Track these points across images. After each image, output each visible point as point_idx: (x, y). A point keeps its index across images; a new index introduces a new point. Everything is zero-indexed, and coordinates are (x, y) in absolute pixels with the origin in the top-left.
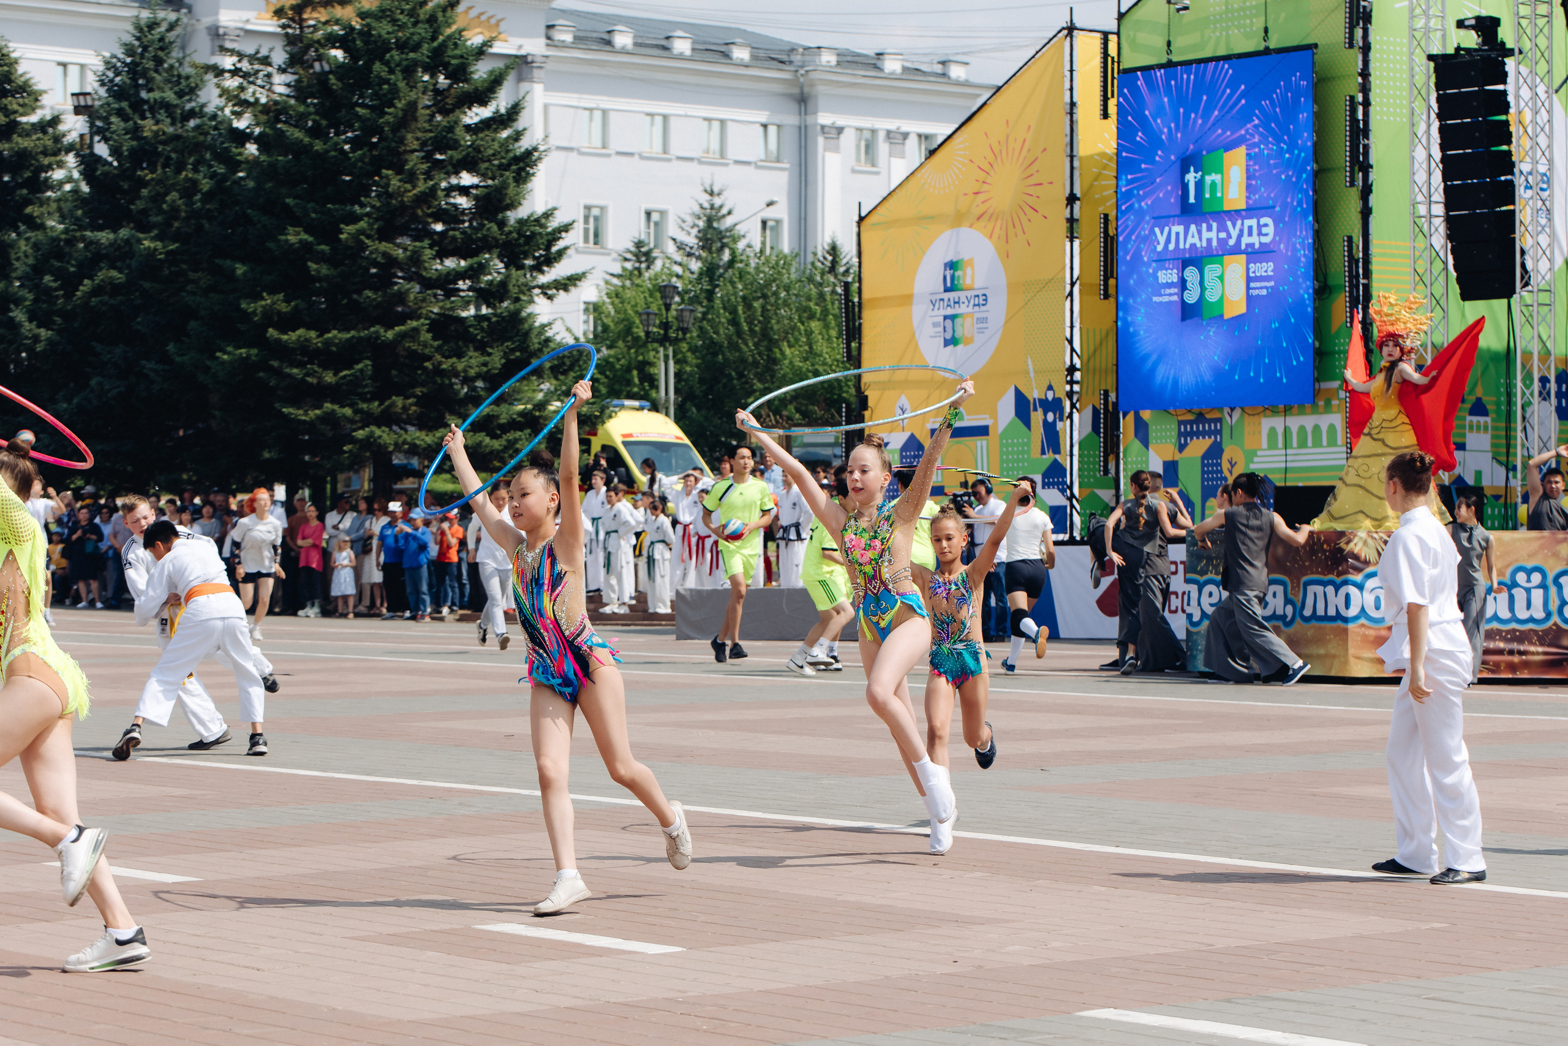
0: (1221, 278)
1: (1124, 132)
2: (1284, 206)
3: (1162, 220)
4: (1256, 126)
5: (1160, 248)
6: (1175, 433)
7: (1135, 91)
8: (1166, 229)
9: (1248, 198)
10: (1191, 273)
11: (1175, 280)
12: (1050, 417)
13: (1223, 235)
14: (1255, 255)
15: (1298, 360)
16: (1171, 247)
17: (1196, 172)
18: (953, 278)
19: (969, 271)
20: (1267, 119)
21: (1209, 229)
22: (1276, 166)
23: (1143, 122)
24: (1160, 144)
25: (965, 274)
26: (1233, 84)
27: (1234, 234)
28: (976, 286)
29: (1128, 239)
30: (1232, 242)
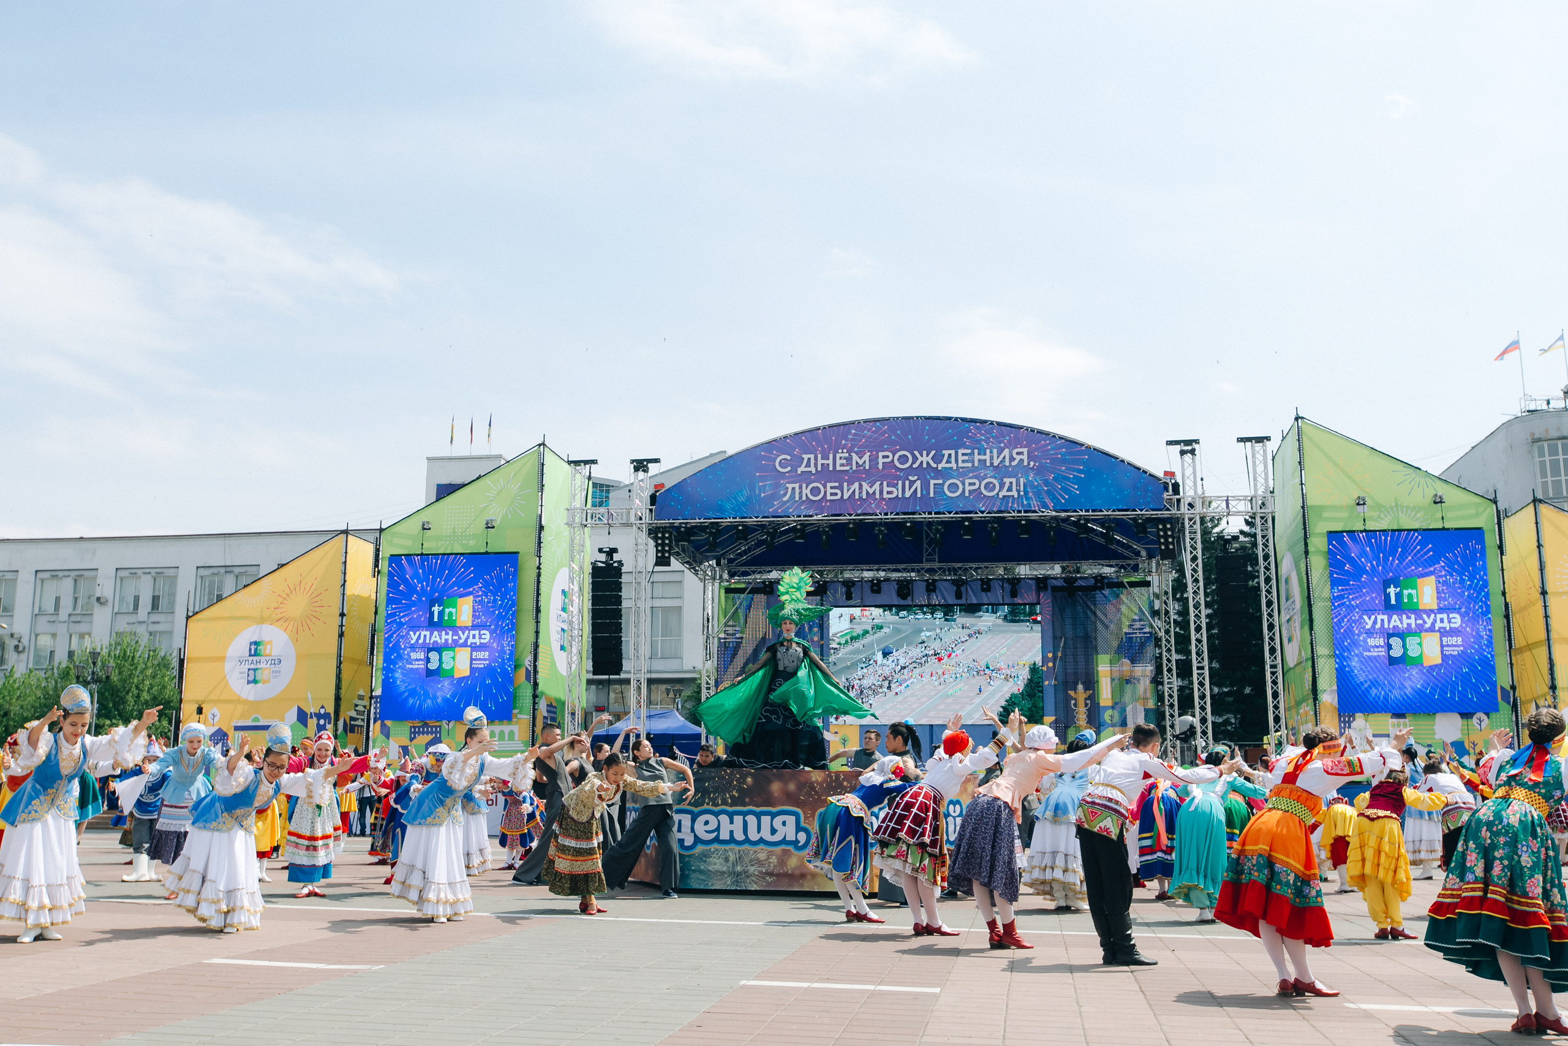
0: (453, 658)
1: (392, 585)
2: (497, 626)
3: (415, 628)
4: (481, 588)
5: (412, 642)
6: (408, 732)
7: (400, 565)
8: (418, 633)
9: (473, 621)
10: (433, 656)
11: (423, 657)
12: (322, 722)
13: (456, 638)
14: (475, 648)
15: (502, 698)
16: (421, 641)
17: (439, 606)
18: (256, 650)
19: (269, 646)
20: (487, 584)
21: (447, 634)
22: (492, 607)
23: (406, 582)
24: (417, 592)
25: (265, 649)
26: (466, 566)
27: (463, 637)
28: (273, 654)
29: (391, 636)
30: (461, 641)
